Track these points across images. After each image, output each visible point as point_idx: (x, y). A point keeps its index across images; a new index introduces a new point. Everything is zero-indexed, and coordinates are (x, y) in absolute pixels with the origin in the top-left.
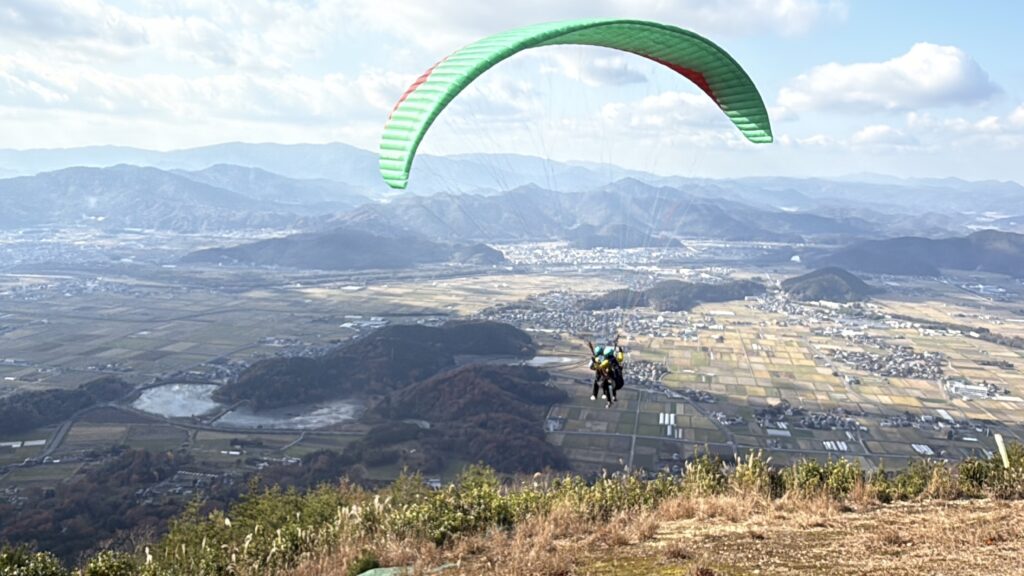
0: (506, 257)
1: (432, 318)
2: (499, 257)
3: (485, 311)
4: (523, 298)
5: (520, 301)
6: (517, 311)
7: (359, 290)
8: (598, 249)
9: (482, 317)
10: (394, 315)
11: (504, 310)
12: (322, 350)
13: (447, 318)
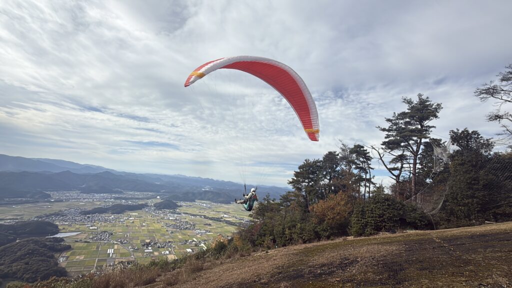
0: (52, 196)
1: (9, 221)
2: (49, 196)
3: (37, 217)
4: (57, 211)
5: (55, 213)
6: (53, 216)
8: (92, 194)
11: (47, 216)
13: (17, 221)
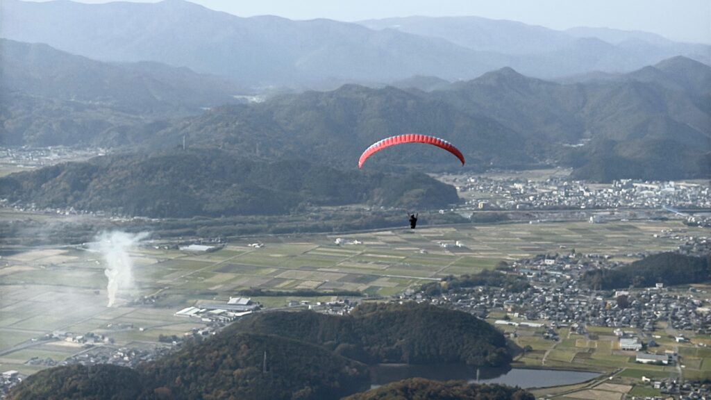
0: (461, 195)
1: (333, 300)
2: (449, 196)
3: (423, 288)
4: (491, 267)
5: (485, 273)
6: (480, 289)
7: (209, 251)
8: (624, 181)
9: (420, 300)
10: (268, 294)
11: (458, 287)
12: (145, 354)
13: (359, 301)
